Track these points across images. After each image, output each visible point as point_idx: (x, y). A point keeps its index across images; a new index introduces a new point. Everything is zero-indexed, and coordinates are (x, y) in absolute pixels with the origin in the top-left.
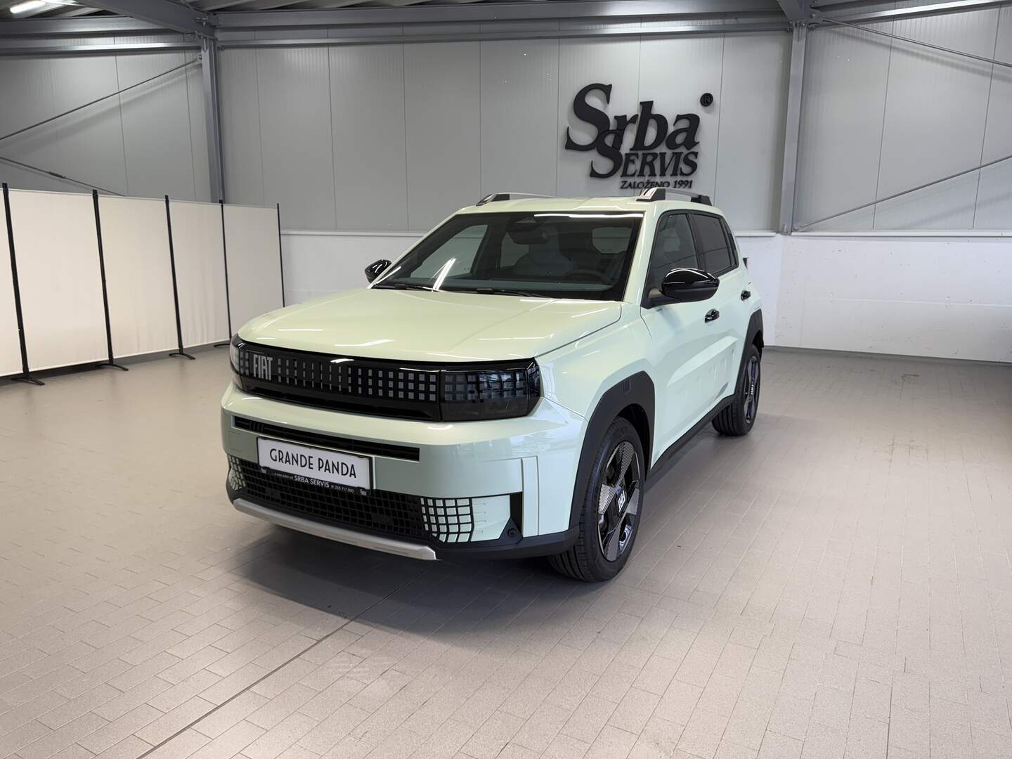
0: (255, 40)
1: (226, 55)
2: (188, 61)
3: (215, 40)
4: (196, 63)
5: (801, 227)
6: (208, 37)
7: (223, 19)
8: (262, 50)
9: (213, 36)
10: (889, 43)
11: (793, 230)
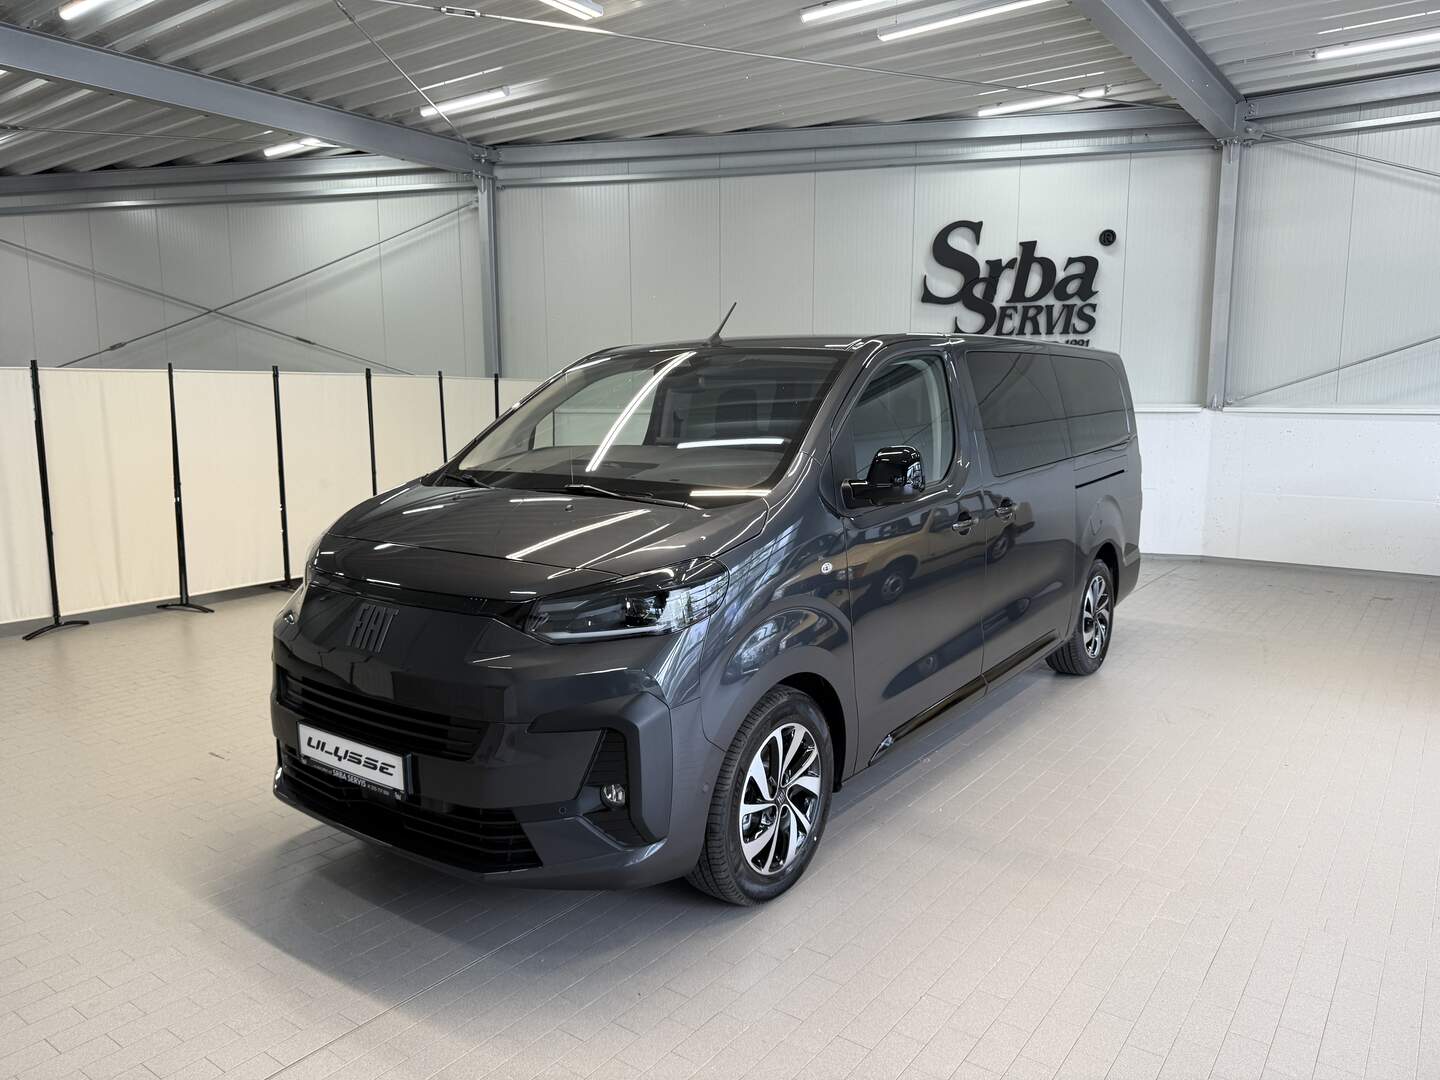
0: (541, 178)
1: (505, 196)
2: (461, 204)
3: (494, 179)
4: (472, 206)
5: (1236, 400)
6: (487, 176)
7: (505, 155)
8: (548, 189)
9: (492, 173)
10: (1352, 164)
11: (1225, 404)
